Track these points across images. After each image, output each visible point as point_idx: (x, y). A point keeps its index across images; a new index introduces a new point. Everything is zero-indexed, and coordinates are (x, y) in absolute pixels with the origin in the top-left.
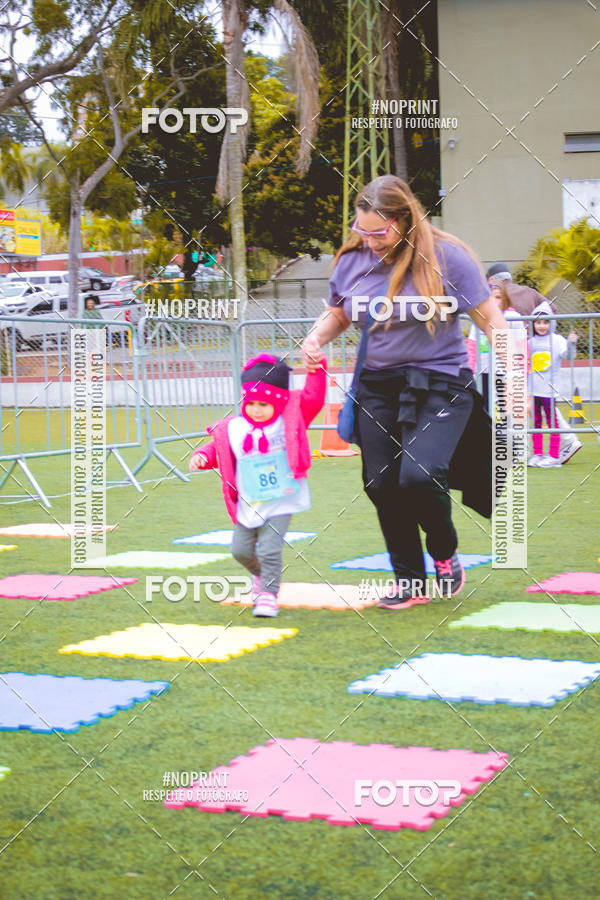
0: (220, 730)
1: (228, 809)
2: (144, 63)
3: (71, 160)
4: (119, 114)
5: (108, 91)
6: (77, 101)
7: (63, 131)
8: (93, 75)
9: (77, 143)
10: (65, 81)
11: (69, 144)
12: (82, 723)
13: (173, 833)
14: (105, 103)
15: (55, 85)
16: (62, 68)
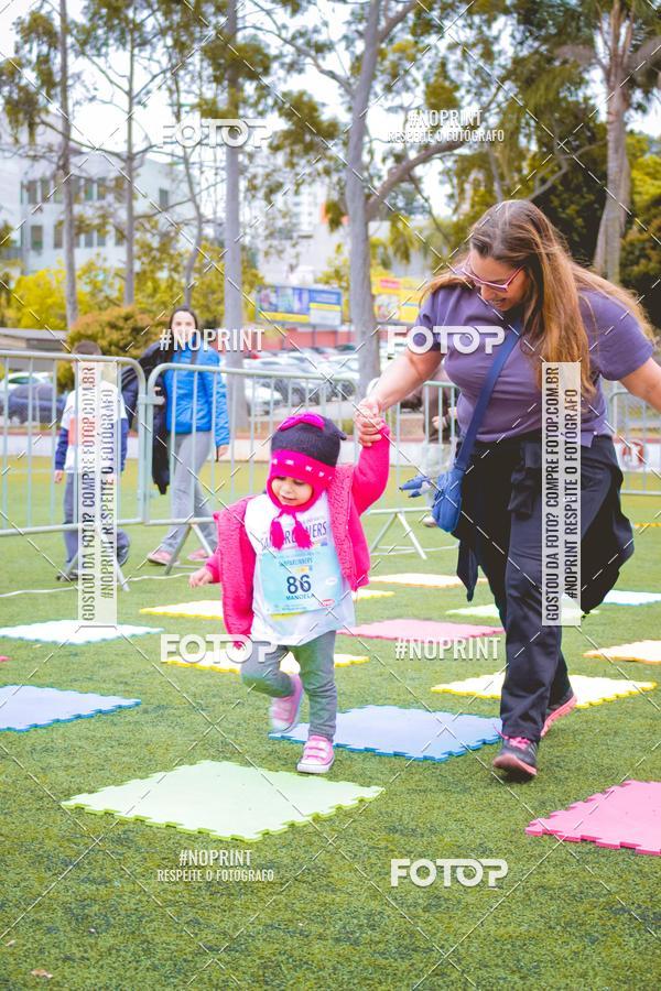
0: (579, 769)
1: (584, 839)
2: (529, 141)
3: (457, 233)
4: (503, 190)
5: (493, 168)
6: (464, 177)
7: (449, 206)
8: (480, 153)
9: (462, 217)
10: (453, 158)
11: (455, 219)
12: (450, 754)
13: (532, 856)
14: (490, 179)
15: (443, 162)
16: (451, 146)
